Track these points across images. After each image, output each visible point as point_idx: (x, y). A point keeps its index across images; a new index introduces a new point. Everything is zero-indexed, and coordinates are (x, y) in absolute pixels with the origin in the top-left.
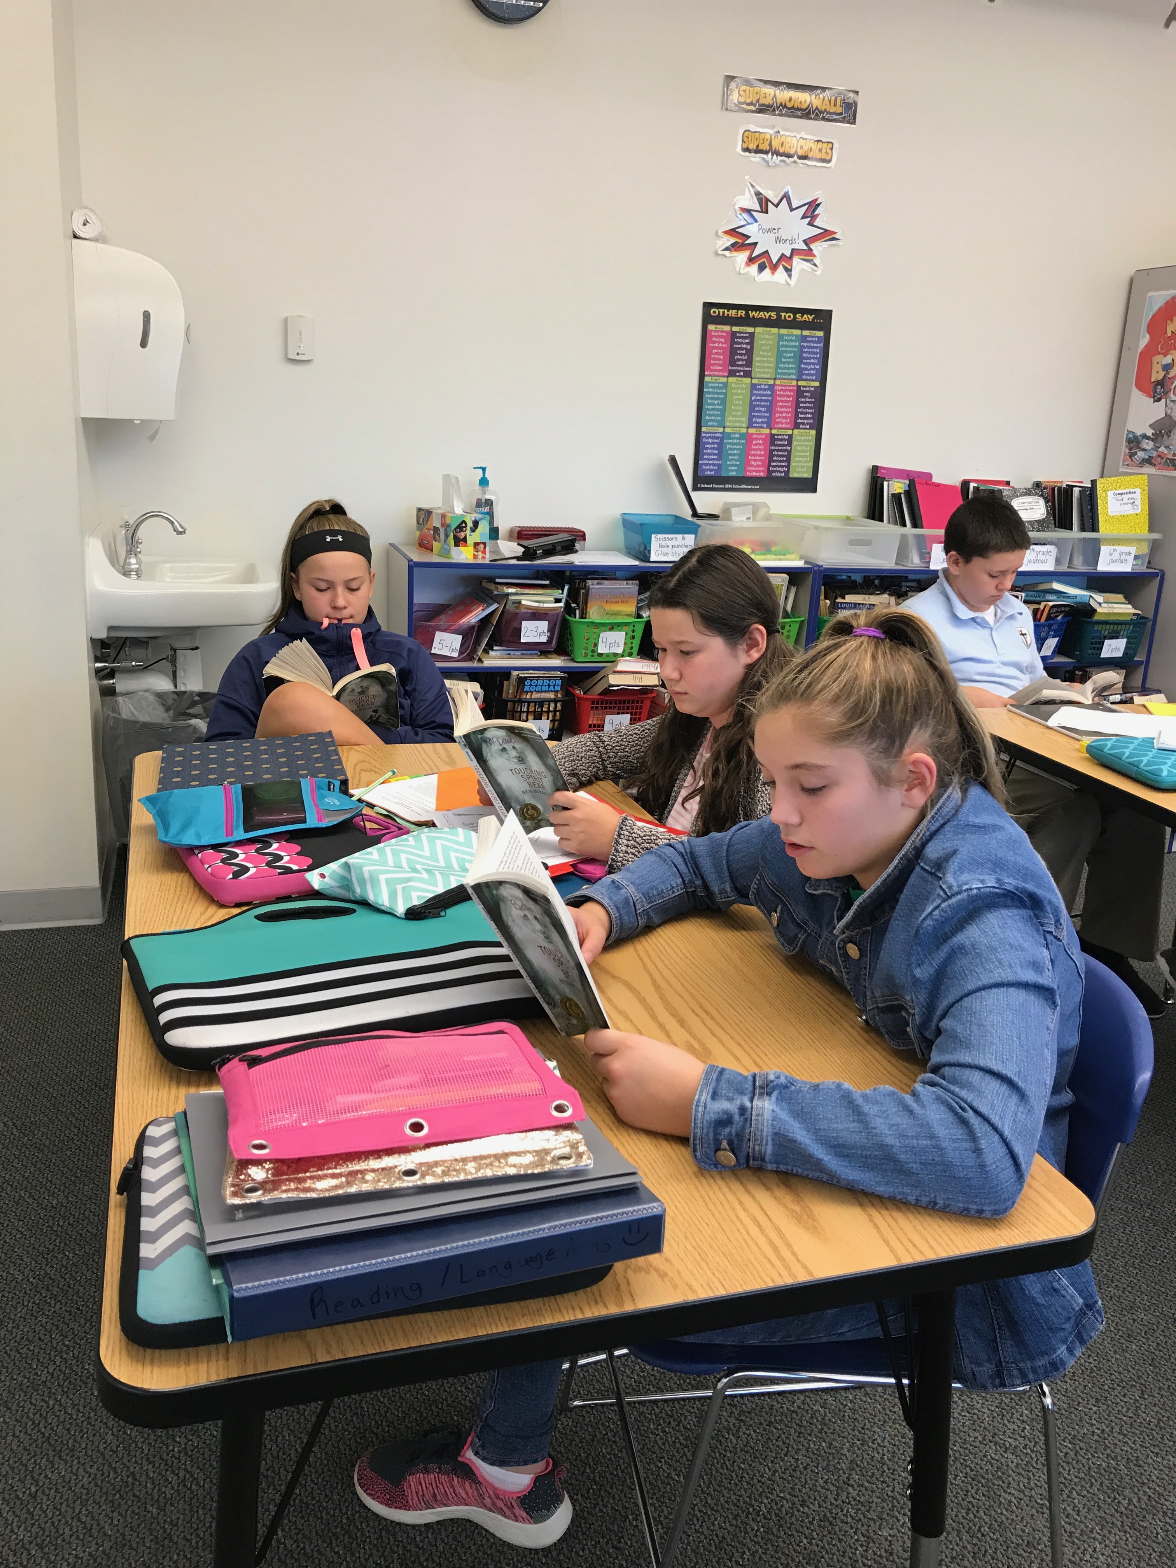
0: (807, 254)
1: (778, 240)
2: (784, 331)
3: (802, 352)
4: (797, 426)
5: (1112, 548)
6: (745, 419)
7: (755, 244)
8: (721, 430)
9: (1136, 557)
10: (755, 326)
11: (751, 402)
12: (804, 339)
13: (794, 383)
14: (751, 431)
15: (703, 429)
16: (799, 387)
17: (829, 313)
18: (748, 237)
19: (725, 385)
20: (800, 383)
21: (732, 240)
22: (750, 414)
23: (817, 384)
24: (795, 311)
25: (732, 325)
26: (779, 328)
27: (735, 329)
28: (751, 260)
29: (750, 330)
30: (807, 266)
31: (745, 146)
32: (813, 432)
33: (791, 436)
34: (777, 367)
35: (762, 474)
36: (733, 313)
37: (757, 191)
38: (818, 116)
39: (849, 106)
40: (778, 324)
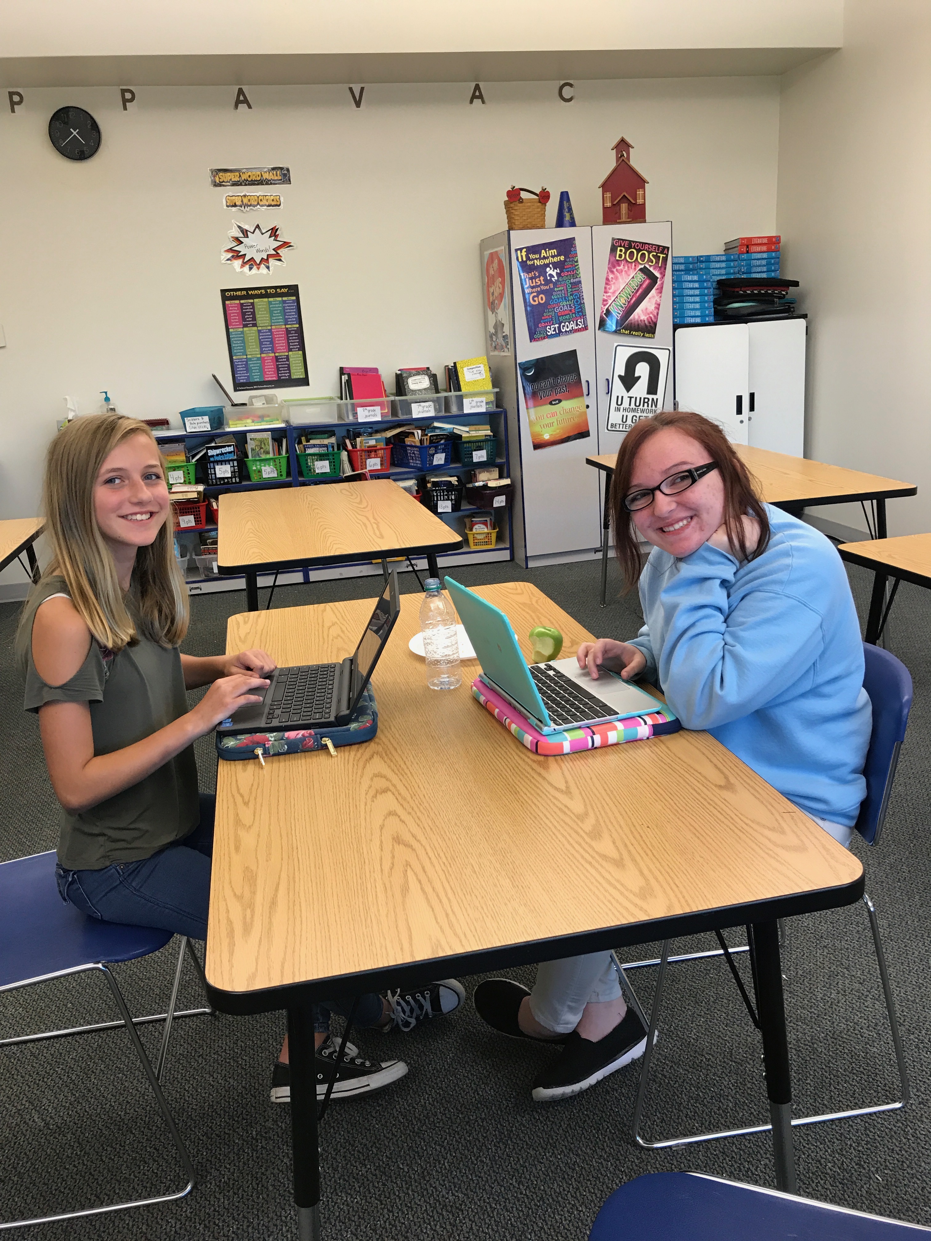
0: (278, 257)
1: (258, 251)
2: (271, 299)
3: (284, 310)
4: (290, 350)
5: (471, 399)
6: (258, 350)
7: (245, 255)
8: (245, 357)
9: (487, 403)
10: (253, 299)
11: (260, 340)
12: (284, 302)
14: (263, 355)
15: (234, 358)
16: (287, 329)
17: (296, 286)
18: (240, 252)
19: (242, 332)
20: (287, 326)
21: (230, 255)
22: (260, 347)
23: (298, 326)
24: (276, 288)
25: (240, 299)
26: (268, 298)
27: (242, 301)
28: (244, 264)
29: (252, 301)
30: (278, 263)
31: (228, 204)
32: (301, 352)
33: (288, 356)
34: (271, 319)
35: (274, 379)
36: (239, 293)
37: (239, 227)
38: (268, 182)
39: (285, 175)
40: (267, 296)
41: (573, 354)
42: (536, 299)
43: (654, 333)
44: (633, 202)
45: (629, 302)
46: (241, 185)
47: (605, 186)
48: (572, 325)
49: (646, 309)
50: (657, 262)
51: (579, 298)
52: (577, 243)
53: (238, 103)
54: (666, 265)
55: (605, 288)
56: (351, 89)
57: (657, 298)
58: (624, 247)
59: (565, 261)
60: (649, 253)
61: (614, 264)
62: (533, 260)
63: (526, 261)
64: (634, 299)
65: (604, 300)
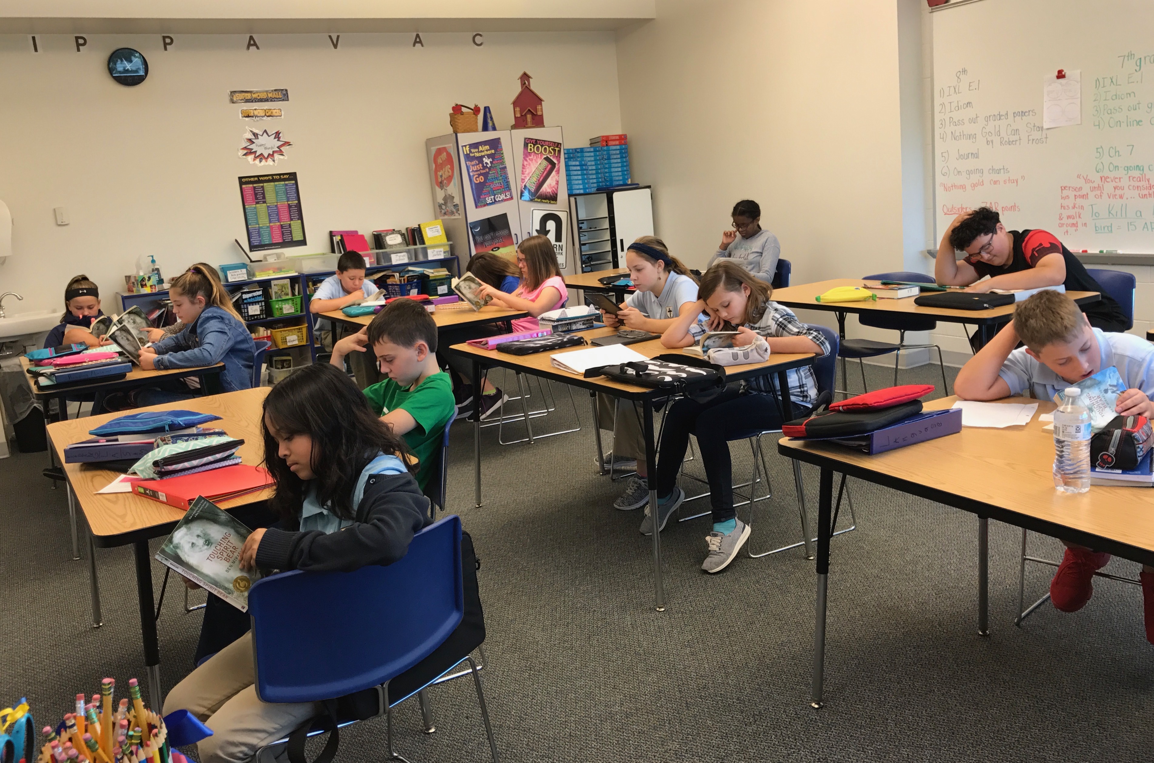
0: (281, 153)
1: (266, 148)
2: (276, 183)
3: (287, 190)
4: (291, 220)
5: (433, 250)
6: (267, 220)
7: (256, 151)
8: (257, 226)
9: (444, 252)
10: (263, 183)
11: (269, 213)
12: (286, 185)
13: (286, 203)
14: (271, 224)
15: (249, 227)
16: (289, 204)
17: (295, 173)
18: (252, 149)
19: (255, 208)
20: (289, 203)
21: (245, 151)
22: (269, 218)
23: (297, 202)
24: (280, 175)
25: (253, 184)
26: (274, 182)
27: (255, 185)
28: (256, 158)
29: (262, 185)
30: (281, 157)
31: (243, 115)
32: (300, 221)
33: (290, 224)
34: (277, 198)
35: (281, 241)
36: (252, 179)
37: (251, 131)
38: (272, 100)
39: (284, 95)
40: (273, 180)
41: (504, 216)
42: (478, 179)
43: (556, 200)
44: (535, 113)
45: (539, 180)
46: (252, 102)
47: (515, 103)
48: (503, 197)
49: (550, 185)
50: (555, 153)
51: (506, 178)
52: (502, 141)
53: (249, 45)
54: (560, 155)
55: (522, 171)
56: (330, 37)
57: (556, 177)
58: (533, 143)
59: (495, 153)
60: (549, 147)
61: (527, 154)
62: (474, 153)
63: (469, 154)
64: (542, 178)
65: (522, 179)
